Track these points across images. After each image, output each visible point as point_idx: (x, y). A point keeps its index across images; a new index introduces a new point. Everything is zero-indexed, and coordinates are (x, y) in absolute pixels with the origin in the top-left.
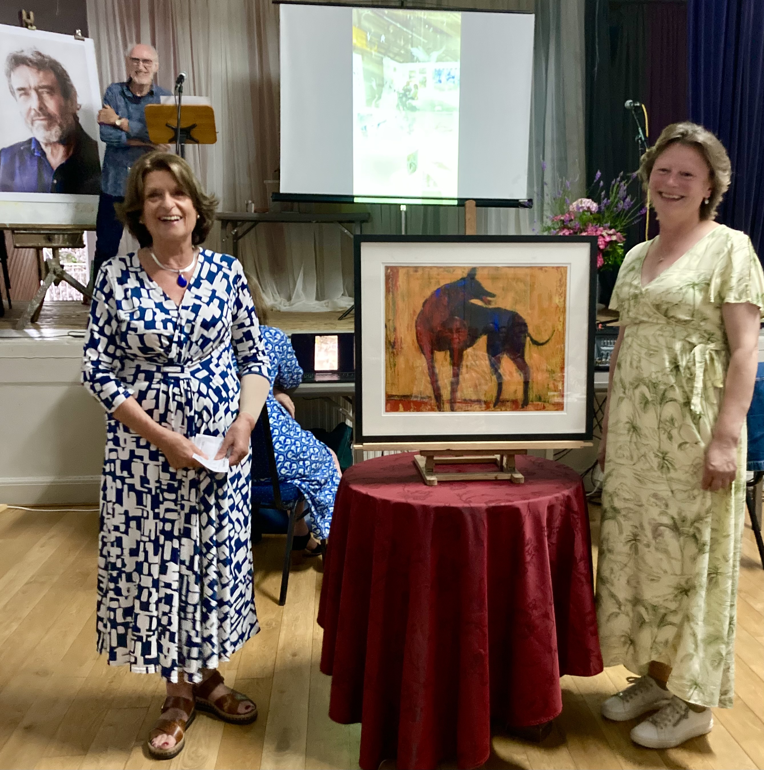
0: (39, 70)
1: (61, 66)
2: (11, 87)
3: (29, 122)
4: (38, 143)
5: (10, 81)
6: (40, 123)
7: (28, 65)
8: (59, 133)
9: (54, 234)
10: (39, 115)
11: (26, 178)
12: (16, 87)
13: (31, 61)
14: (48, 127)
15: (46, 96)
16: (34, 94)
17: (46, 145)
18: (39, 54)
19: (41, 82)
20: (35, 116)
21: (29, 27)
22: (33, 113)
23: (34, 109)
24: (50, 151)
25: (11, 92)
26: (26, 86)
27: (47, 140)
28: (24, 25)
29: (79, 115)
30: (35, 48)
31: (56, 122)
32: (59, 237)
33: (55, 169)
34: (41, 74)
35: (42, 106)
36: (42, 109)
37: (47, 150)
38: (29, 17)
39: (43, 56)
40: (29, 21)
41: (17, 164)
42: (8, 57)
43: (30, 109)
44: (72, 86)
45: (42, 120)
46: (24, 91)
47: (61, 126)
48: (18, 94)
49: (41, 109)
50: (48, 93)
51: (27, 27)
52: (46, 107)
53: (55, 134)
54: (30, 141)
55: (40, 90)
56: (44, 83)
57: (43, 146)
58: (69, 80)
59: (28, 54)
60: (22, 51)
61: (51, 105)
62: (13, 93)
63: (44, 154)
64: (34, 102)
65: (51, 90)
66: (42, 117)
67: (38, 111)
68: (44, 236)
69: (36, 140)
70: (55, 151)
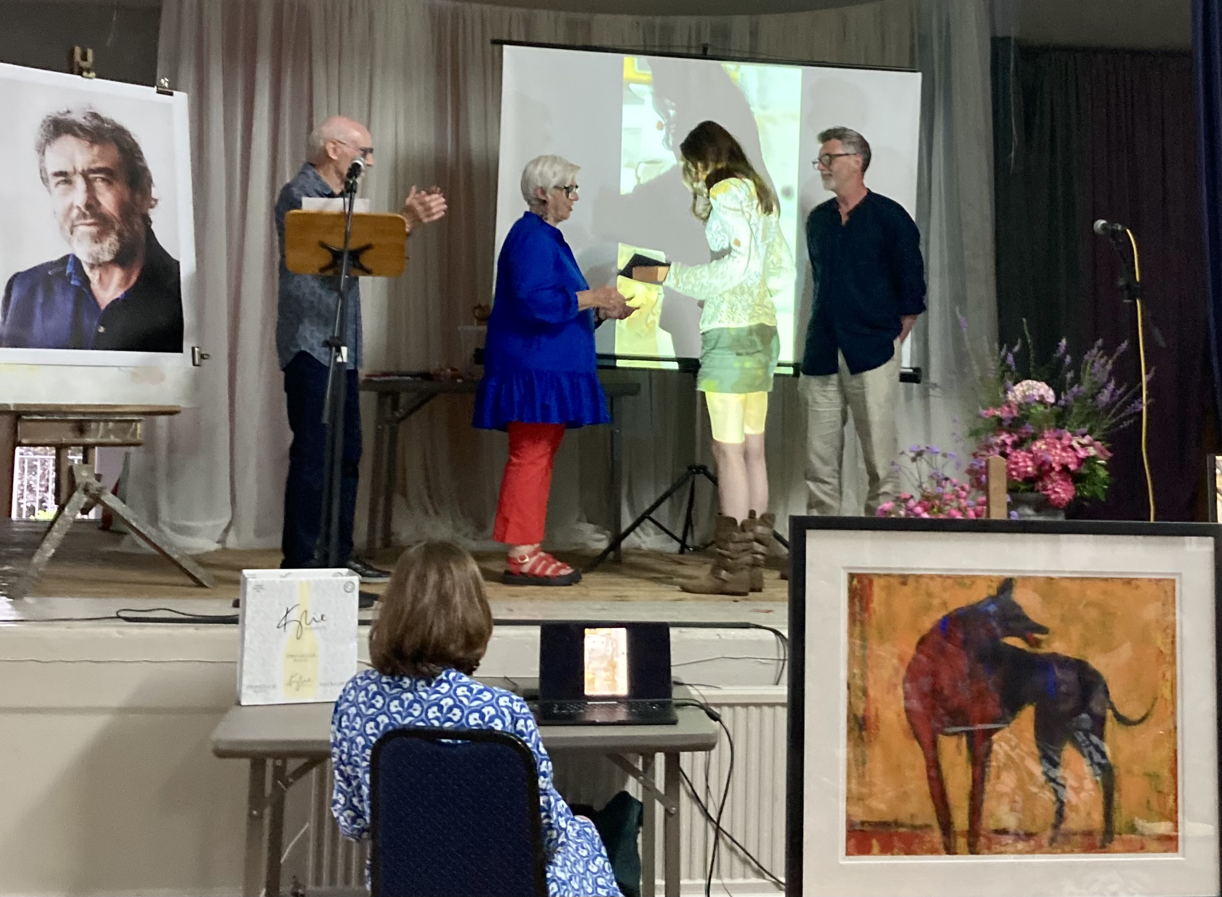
0: (93, 142)
1: (130, 136)
2: (42, 170)
3: (67, 228)
4: (77, 262)
5: (42, 161)
6: (85, 230)
7: (76, 135)
8: (116, 247)
9: (89, 421)
10: (85, 216)
11: (51, 324)
12: (51, 169)
13: (80, 127)
14: (98, 238)
15: (100, 186)
16: (80, 183)
17: (92, 267)
18: (95, 116)
19: (94, 162)
20: (78, 218)
21: (85, 74)
22: (75, 212)
23: (78, 207)
24: (97, 277)
25: (42, 178)
26: (69, 169)
27: (93, 258)
28: (76, 70)
29: (152, 217)
30: (91, 108)
31: (113, 228)
32: (98, 426)
33: (103, 307)
34: (96, 149)
35: (93, 203)
36: (92, 206)
37: (93, 276)
38: (84, 57)
39: (102, 120)
40: (84, 64)
41: (40, 299)
42: (44, 121)
43: (71, 208)
44: (145, 169)
45: (89, 225)
46: (65, 177)
47: (120, 234)
48: (53, 181)
49: (88, 206)
50: (103, 180)
51: (80, 74)
52: (99, 204)
53: (108, 248)
54: (64, 260)
55: (92, 176)
56: (100, 165)
57: (87, 269)
58: (141, 159)
59: (78, 117)
60: (68, 112)
61: (107, 200)
62: (45, 180)
63: (86, 281)
64: (78, 195)
65: (109, 176)
66: (90, 221)
67: (83, 209)
68: (71, 425)
69: (74, 257)
70: (105, 278)
